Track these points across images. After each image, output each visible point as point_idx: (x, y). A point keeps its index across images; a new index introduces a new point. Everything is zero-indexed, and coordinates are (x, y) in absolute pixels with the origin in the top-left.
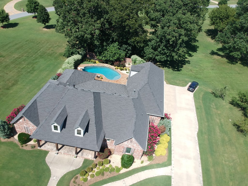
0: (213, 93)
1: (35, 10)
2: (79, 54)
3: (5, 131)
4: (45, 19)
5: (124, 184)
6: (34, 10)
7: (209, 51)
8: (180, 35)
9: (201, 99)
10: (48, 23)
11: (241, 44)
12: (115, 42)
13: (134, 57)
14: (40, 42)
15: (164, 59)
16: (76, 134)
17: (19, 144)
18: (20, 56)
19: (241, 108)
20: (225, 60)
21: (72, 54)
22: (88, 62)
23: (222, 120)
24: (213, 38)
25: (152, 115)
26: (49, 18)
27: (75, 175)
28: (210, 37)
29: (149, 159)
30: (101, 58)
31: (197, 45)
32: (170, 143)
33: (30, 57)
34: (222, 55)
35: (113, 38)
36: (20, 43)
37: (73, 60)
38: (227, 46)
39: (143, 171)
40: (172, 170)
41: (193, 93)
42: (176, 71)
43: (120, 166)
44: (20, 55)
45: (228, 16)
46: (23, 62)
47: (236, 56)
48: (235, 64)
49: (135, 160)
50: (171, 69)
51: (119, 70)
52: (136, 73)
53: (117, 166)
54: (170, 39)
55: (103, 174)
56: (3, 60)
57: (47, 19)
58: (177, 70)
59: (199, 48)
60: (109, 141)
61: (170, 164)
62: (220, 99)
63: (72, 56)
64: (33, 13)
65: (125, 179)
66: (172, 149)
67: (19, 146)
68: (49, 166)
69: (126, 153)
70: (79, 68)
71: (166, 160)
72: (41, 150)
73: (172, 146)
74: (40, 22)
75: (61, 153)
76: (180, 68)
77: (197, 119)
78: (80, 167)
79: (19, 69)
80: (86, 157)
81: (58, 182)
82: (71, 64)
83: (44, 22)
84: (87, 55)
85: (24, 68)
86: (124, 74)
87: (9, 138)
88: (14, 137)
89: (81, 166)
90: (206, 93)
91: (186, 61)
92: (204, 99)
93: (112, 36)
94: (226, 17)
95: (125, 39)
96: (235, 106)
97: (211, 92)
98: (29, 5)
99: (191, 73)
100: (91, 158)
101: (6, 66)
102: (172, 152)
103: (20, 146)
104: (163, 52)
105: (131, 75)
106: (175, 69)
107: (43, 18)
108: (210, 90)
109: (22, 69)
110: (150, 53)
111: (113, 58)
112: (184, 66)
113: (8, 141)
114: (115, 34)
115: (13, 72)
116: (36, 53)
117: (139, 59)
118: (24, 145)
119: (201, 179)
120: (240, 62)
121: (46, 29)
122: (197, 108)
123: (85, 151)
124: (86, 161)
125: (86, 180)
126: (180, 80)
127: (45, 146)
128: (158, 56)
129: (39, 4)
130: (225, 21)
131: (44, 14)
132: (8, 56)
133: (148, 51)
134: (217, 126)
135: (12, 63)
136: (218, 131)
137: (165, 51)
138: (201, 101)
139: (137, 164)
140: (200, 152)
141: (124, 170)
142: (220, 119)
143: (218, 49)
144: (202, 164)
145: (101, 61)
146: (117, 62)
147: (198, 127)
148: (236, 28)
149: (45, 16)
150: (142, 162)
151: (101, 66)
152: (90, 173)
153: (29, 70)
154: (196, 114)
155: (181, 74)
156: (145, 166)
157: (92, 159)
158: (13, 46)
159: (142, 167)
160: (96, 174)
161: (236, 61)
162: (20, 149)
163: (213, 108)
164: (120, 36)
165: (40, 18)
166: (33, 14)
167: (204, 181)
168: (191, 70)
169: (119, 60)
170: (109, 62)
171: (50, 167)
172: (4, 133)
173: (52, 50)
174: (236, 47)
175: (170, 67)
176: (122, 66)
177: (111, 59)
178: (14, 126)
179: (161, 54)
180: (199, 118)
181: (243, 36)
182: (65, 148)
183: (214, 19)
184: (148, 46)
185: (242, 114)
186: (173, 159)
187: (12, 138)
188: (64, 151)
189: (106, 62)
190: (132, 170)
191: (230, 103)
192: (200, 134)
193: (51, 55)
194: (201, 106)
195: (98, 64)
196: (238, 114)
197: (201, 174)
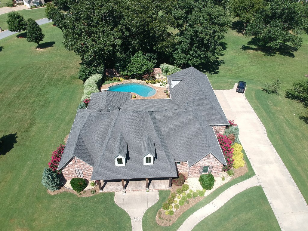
0: (264, 90)
1: (20, 27)
2: (98, 73)
3: (54, 181)
4: (37, 36)
5: (215, 206)
6: (18, 27)
7: (240, 47)
8: (215, 32)
9: (255, 98)
10: (41, 41)
11: (277, 33)
12: (138, 51)
13: (164, 66)
14: (40, 67)
15: (198, 62)
16: (145, 163)
17: (75, 192)
18: (21, 88)
19: (300, 100)
20: (260, 53)
21: (90, 74)
22: (110, 81)
23: (286, 116)
24: (239, 31)
25: (215, 126)
26: (42, 34)
27: (157, 211)
28: (236, 30)
29: (230, 174)
30: (125, 73)
31: (224, 42)
32: (243, 151)
33: (35, 87)
34: (255, 48)
35: (134, 48)
36: (15, 71)
37: (94, 81)
38: (260, 37)
39: (228, 188)
40: (258, 179)
41: (244, 94)
42: (213, 74)
43: (201, 188)
44: (21, 86)
45: (253, 4)
46: (30, 95)
47: (274, 47)
48: (274, 55)
49: (215, 178)
50: (207, 73)
51: (150, 84)
52: (178, 82)
53: (198, 189)
54: (203, 38)
55: (188, 202)
56: (3, 97)
57: (40, 35)
58: (213, 72)
59: (227, 45)
60: (180, 164)
61: (253, 174)
62: (274, 95)
63: (91, 77)
64: (18, 31)
65: (213, 201)
66: (248, 158)
67: (75, 195)
68: (122, 208)
69: (203, 173)
70: (103, 90)
71: (248, 171)
72: (104, 192)
73: (246, 154)
74: (32, 41)
75: (130, 191)
76: (216, 70)
77: (260, 121)
78: (158, 201)
79: (29, 105)
80: (160, 188)
81: (142, 223)
82: (93, 86)
83: (37, 41)
84: (106, 73)
85: (34, 101)
86: (158, 88)
87: (59, 189)
88: (65, 187)
89: (158, 199)
90: (257, 92)
91: (219, 61)
92: (258, 98)
93: (132, 44)
94: (250, 6)
95: (148, 46)
96: (292, 99)
97: (261, 89)
98: (10, 21)
99: (231, 73)
100: (166, 188)
101: (10, 104)
102: (250, 161)
103: (78, 195)
104: (196, 55)
105: (173, 86)
106: (212, 72)
107: (35, 35)
108: (260, 88)
109: (33, 103)
110: (181, 58)
111: (140, 71)
112: (220, 67)
113: (59, 192)
114: (136, 42)
115: (23, 110)
116: (41, 80)
117: (171, 67)
118: (82, 192)
119: (293, 180)
120: (278, 52)
121: (41, 49)
122: (255, 110)
123: (156, 182)
124: (161, 192)
125: (171, 213)
126: (223, 83)
127: (106, 188)
128: (190, 60)
129: (23, 18)
130: (251, 10)
131: (36, 30)
132: (7, 90)
133: (178, 56)
134: (284, 124)
135: (17, 97)
136: (287, 128)
137: (199, 52)
138: (256, 101)
139: (218, 183)
140: (278, 153)
141: (208, 193)
142: (283, 116)
143: (248, 42)
144: (286, 165)
145: (126, 77)
146: (145, 75)
147: (264, 129)
148: (268, 16)
149: (38, 33)
150: (223, 179)
151: (127, 83)
152: (173, 205)
153: (42, 104)
154: (257, 116)
155: (220, 76)
156: (228, 182)
157: (168, 189)
158: (8, 76)
159: (225, 184)
160: (180, 204)
161: (273, 52)
162: (79, 198)
163: (271, 105)
164: (142, 43)
165: (32, 36)
166: (17, 33)
167: (296, 182)
168: (229, 70)
169: (147, 72)
170: (136, 76)
171: (124, 209)
172: (54, 183)
173: (59, 74)
174: (273, 36)
175: (205, 71)
176: (153, 79)
177: (139, 72)
178: (62, 173)
179: (194, 57)
180: (262, 119)
181: (277, 23)
182: (131, 184)
183: (238, 10)
184: (177, 50)
185: (303, 106)
186: (253, 168)
187: (62, 188)
188: (132, 187)
189: (133, 77)
190: (216, 189)
191: (286, 97)
192: (271, 135)
193: (60, 80)
194: (257, 106)
195: (123, 81)
196: (298, 106)
197: (290, 176)
